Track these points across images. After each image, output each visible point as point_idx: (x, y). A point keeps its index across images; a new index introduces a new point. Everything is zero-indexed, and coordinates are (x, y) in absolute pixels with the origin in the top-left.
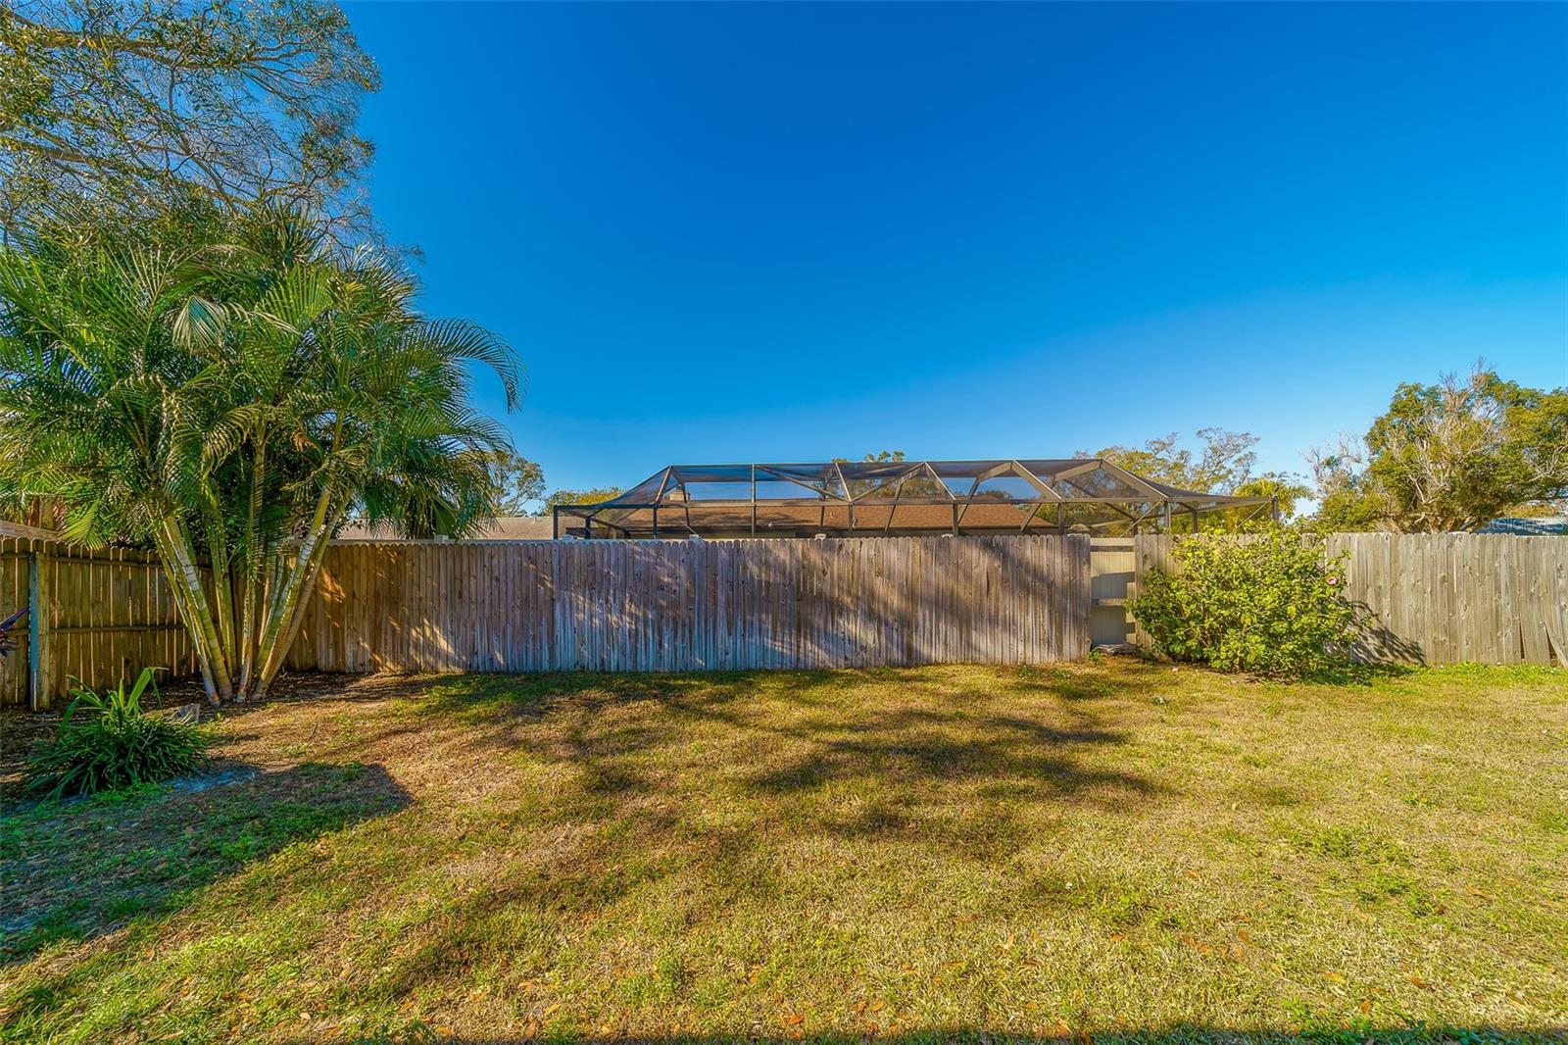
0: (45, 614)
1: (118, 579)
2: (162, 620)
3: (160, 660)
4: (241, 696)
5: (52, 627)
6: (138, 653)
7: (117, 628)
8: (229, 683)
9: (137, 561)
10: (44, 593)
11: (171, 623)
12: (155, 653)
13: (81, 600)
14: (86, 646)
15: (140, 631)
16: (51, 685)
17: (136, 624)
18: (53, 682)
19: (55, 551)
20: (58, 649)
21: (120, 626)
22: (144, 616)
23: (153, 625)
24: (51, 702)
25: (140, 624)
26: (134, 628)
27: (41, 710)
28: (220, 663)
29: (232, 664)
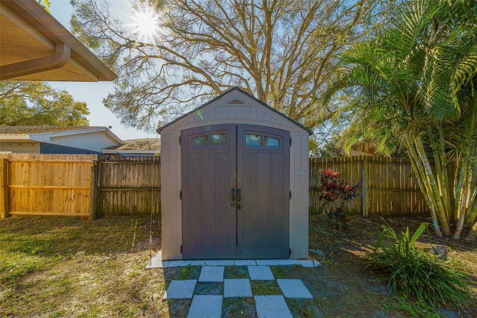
0: (367, 182)
1: (390, 169)
2: (406, 187)
3: (406, 205)
4: (457, 236)
5: (368, 187)
6: (397, 200)
7: (389, 190)
8: (448, 226)
9: (396, 162)
10: (366, 174)
11: (410, 189)
12: (403, 201)
13: (377, 178)
14: (379, 195)
15: (398, 192)
16: (368, 208)
17: (396, 188)
18: (369, 207)
19: (369, 159)
20: (370, 195)
21: (391, 189)
22: (399, 186)
23: (403, 189)
24: (369, 214)
25: (398, 188)
26: (396, 190)
27: (366, 217)
28: (443, 215)
29: (449, 216)
